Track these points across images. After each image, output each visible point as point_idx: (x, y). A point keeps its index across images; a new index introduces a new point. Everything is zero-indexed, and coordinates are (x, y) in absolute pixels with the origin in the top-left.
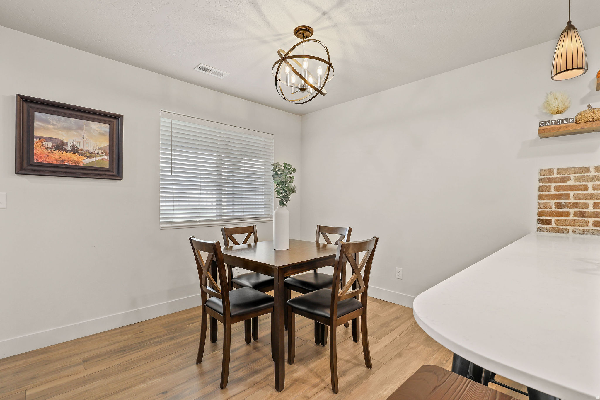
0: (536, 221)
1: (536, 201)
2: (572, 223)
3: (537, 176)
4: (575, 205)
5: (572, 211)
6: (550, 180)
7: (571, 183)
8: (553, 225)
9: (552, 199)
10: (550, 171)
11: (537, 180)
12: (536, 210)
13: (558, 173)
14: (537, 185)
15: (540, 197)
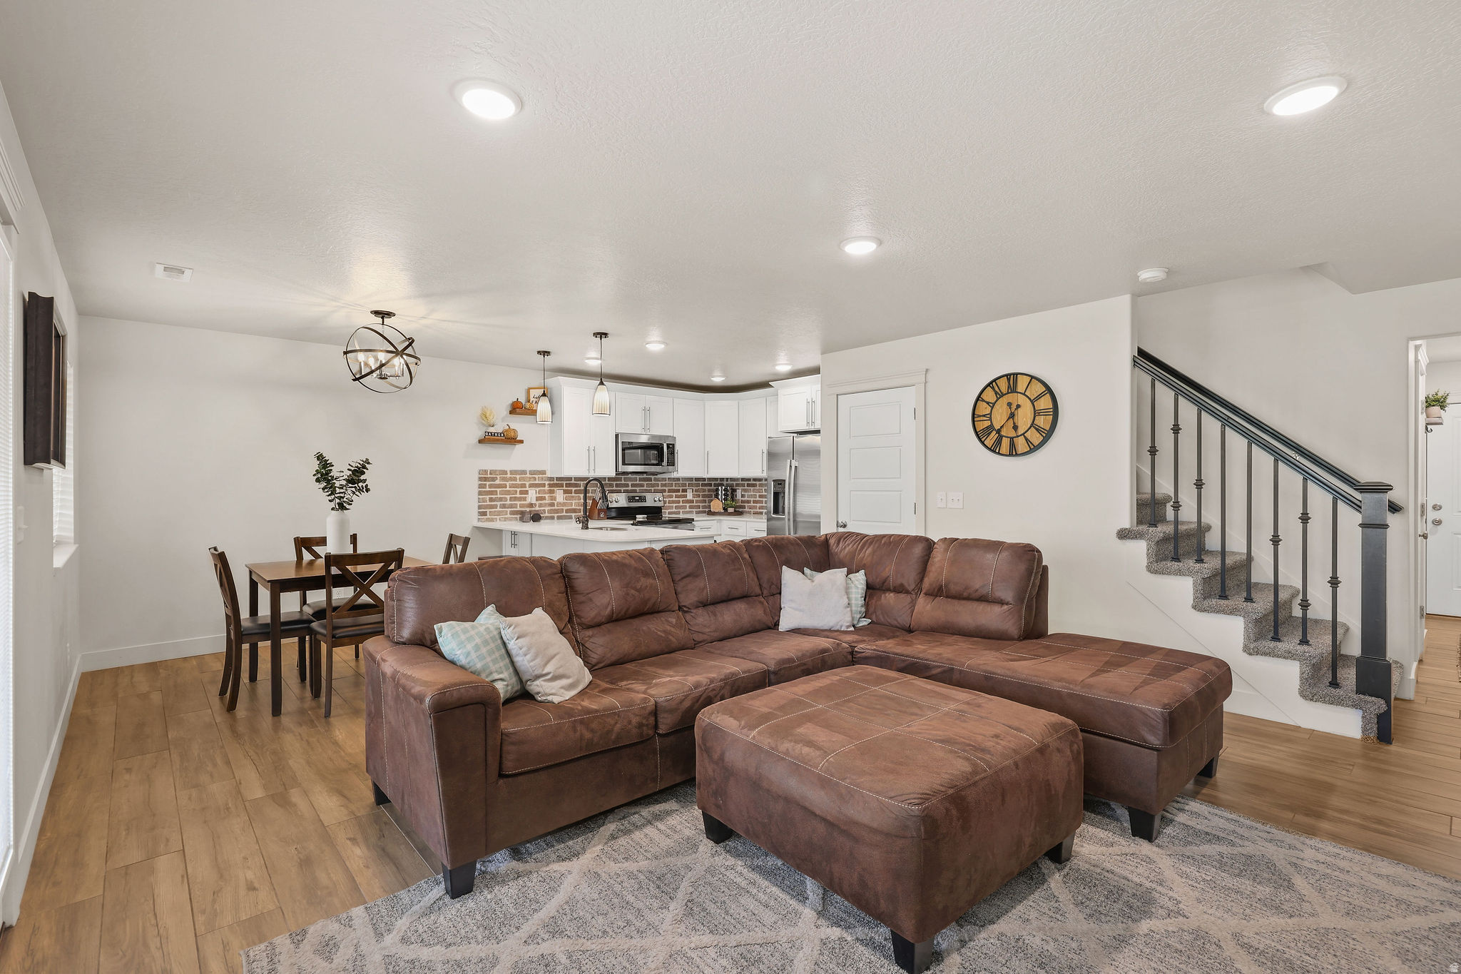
0: (477, 513)
1: (476, 496)
2: (499, 513)
3: (477, 476)
4: (501, 499)
5: (498, 503)
6: (486, 479)
7: (497, 482)
8: (488, 516)
9: (487, 495)
10: (486, 471)
11: (477, 479)
12: (477, 505)
13: (491, 474)
14: (477, 483)
15: (480, 493)
